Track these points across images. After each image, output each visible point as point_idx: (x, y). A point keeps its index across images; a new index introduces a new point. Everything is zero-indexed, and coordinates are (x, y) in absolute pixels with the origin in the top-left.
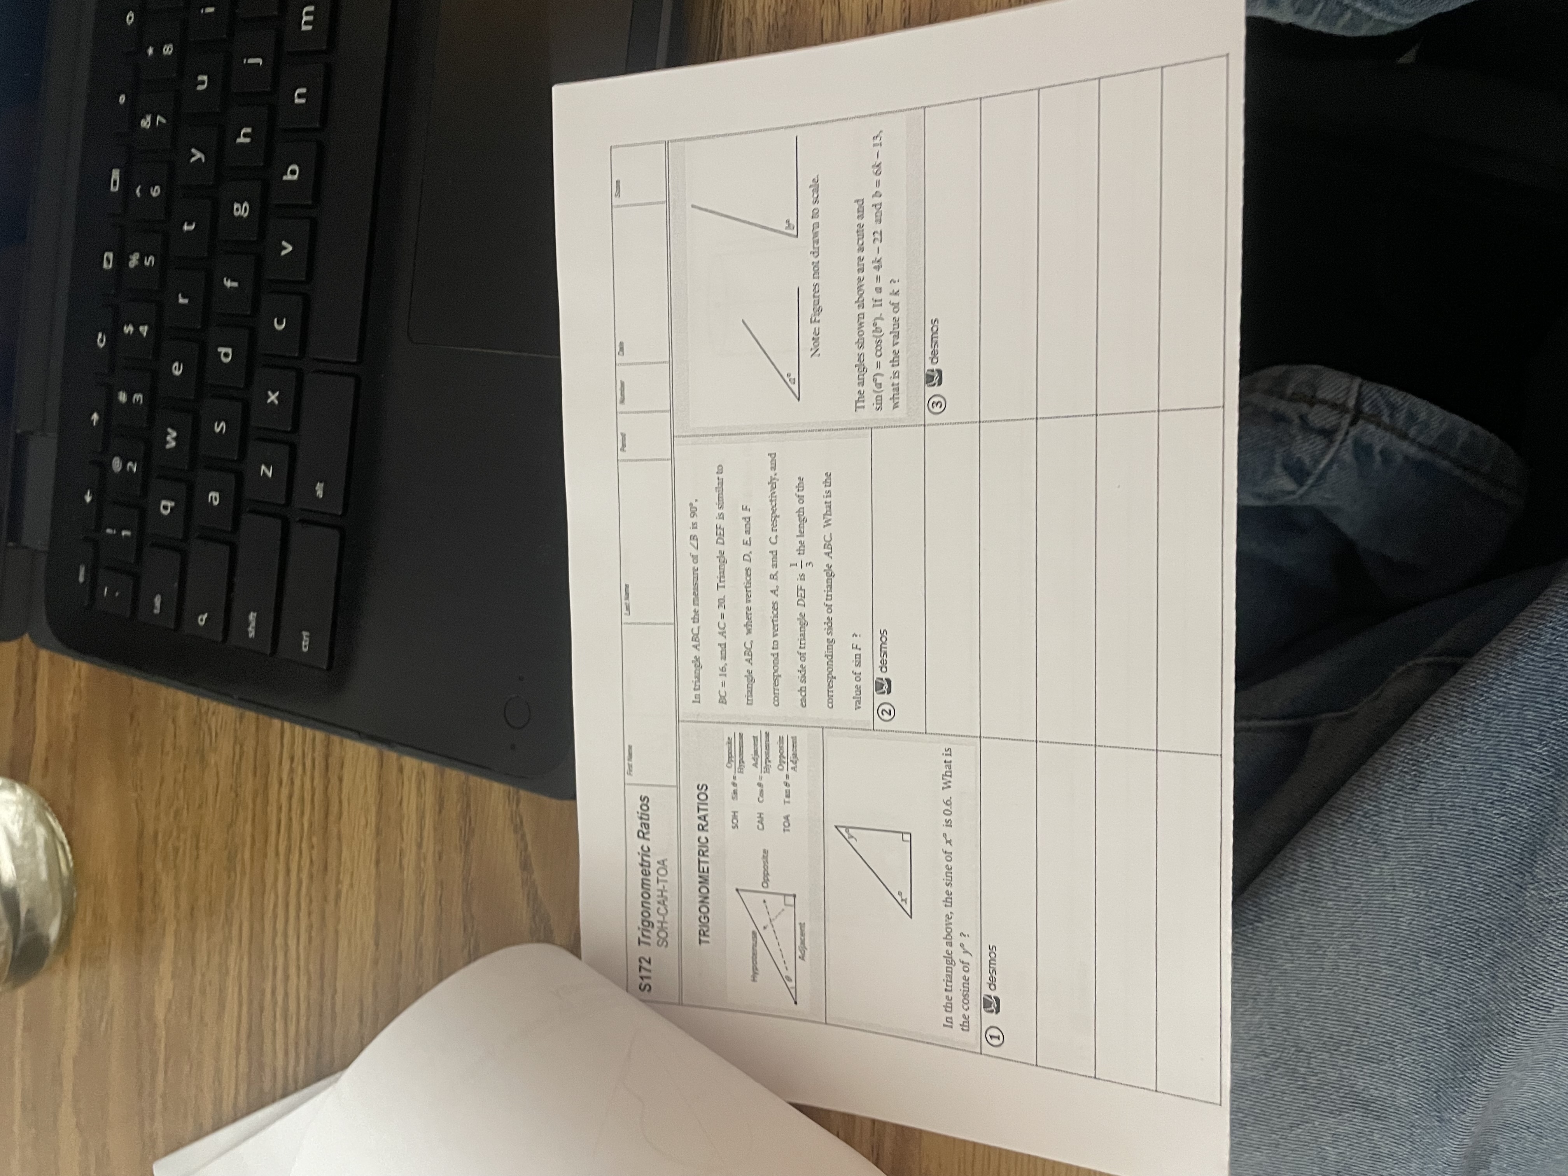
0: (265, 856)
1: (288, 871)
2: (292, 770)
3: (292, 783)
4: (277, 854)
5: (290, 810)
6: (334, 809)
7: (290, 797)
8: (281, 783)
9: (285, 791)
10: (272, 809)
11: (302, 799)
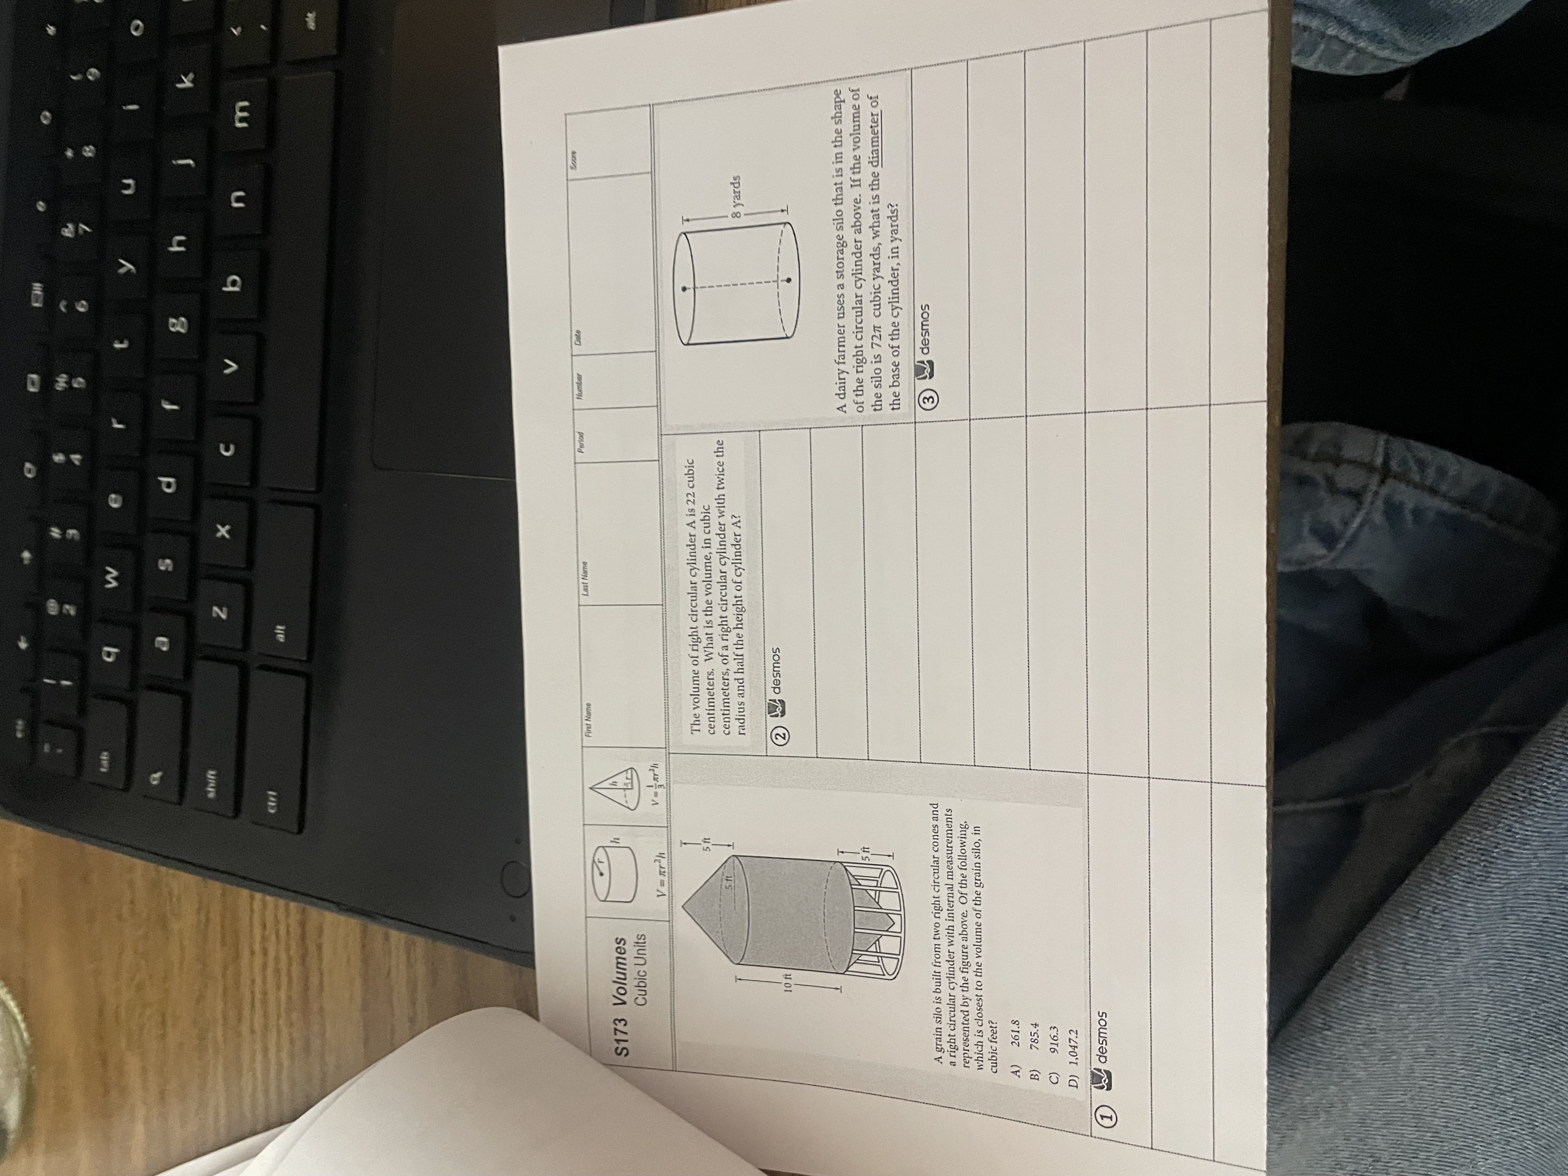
0: (239, 1034)
1: (265, 1050)
2: (264, 939)
3: (265, 952)
4: (253, 1032)
5: (264, 982)
6: (314, 981)
7: (264, 967)
8: (253, 953)
9: (258, 960)
10: (245, 980)
11: (277, 971)
